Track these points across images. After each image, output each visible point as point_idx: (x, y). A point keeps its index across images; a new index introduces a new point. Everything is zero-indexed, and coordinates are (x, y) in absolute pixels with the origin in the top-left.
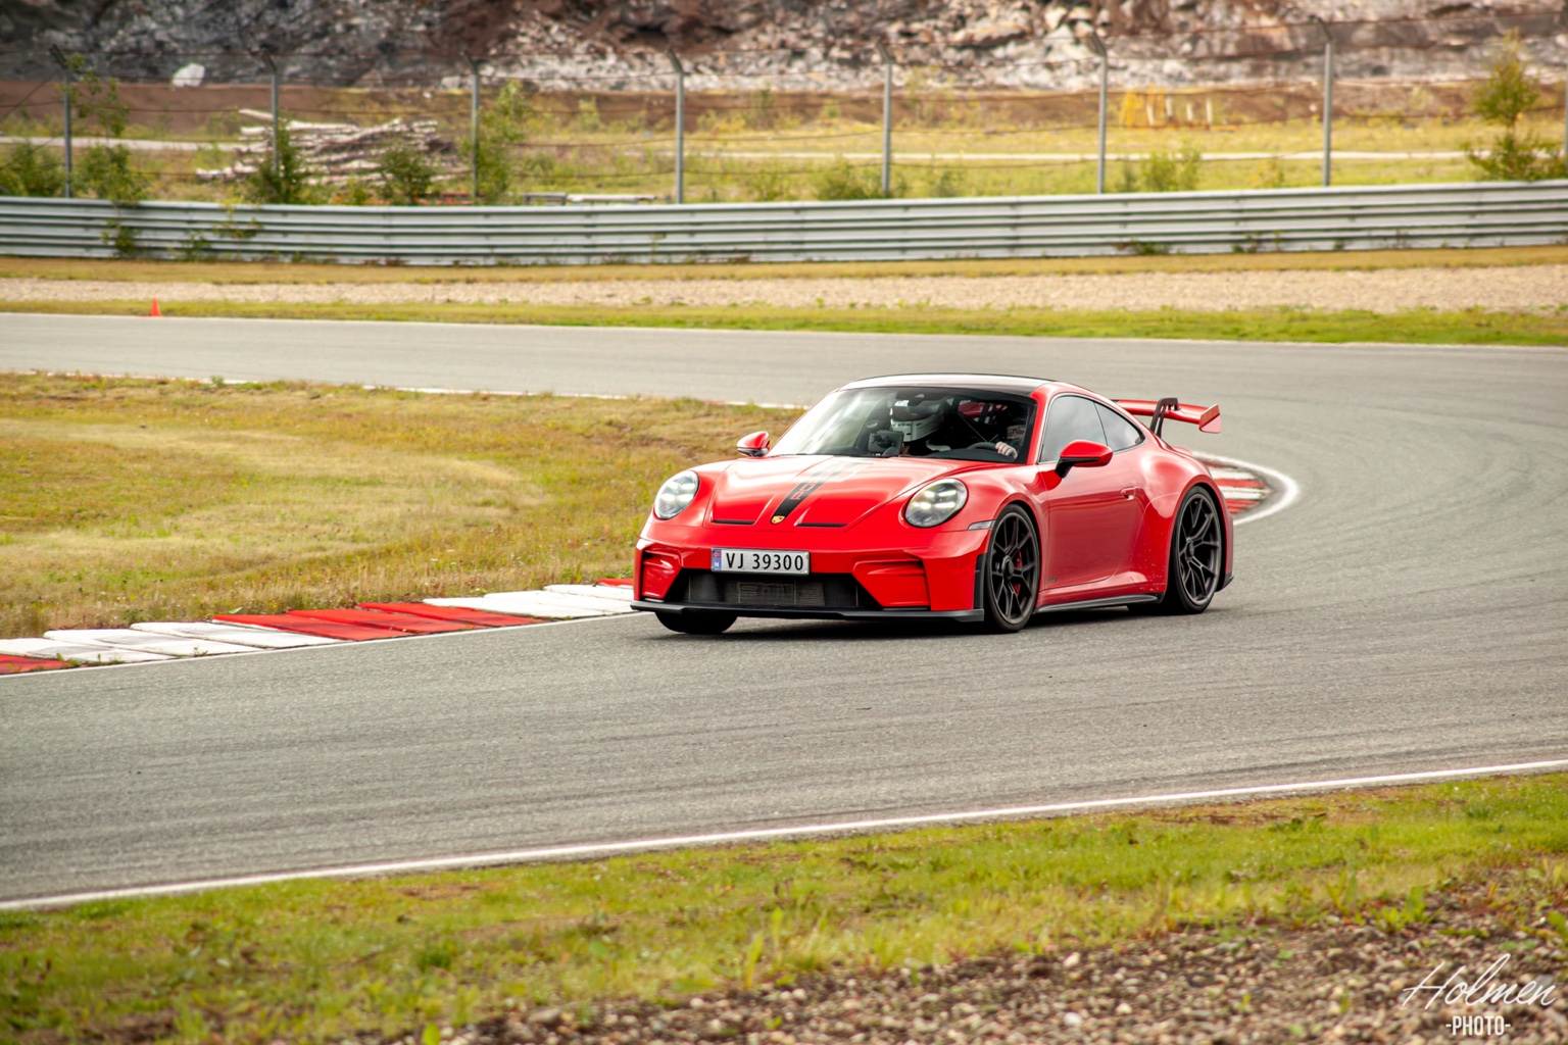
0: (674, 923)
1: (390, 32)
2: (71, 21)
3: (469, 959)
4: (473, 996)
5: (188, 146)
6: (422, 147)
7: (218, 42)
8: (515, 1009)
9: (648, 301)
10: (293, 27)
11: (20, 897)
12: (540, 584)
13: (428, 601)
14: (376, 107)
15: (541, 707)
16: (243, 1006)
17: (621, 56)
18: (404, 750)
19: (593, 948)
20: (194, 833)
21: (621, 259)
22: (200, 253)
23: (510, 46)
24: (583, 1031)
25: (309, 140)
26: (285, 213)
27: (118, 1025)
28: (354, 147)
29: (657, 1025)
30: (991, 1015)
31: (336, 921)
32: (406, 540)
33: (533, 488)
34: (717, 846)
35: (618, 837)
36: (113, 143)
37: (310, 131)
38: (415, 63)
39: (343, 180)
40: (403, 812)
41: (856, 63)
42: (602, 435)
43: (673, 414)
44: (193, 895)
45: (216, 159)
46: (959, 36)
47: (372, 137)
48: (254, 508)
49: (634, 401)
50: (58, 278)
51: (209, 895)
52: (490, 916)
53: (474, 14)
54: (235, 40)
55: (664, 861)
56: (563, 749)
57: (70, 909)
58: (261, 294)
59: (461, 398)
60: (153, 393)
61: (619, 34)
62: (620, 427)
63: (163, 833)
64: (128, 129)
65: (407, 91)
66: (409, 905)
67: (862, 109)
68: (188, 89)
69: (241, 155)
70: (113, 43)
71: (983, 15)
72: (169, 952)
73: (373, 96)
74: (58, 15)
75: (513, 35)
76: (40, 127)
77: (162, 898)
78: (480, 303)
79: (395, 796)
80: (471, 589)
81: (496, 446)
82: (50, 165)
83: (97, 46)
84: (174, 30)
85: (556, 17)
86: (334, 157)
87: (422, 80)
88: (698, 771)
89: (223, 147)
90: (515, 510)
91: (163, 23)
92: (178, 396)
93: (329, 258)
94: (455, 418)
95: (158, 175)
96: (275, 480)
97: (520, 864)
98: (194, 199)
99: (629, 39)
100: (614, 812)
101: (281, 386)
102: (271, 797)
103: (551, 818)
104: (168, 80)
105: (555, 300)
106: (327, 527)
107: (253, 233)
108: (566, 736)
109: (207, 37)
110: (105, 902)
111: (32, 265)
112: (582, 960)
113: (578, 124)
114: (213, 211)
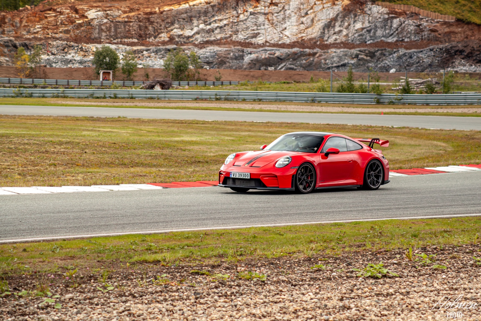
0: (462, 231)
1: (431, 62)
2: (373, 62)
3: (421, 236)
4: (421, 243)
5: (391, 84)
6: (434, 83)
7: (399, 65)
8: (429, 245)
9: (476, 112)
10: (413, 62)
11: (342, 220)
12: (447, 165)
13: (425, 168)
14: (427, 76)
15: (444, 189)
16: (378, 242)
17: (475, 66)
18: (416, 196)
19: (446, 235)
20: (375, 210)
21: (471, 104)
22: (392, 103)
23: (454, 64)
24: (442, 250)
25: (413, 82)
26: (407, 96)
27: (356, 244)
28: (421, 83)
29: (455, 250)
31: (398, 227)
32: (424, 157)
33: (450, 147)
34: (474, 216)
35: (455, 214)
36: (377, 83)
38: (435, 68)
39: (418, 90)
40: (414, 208)
42: (464, 137)
43: (479, 133)
44: (373, 221)
45: (396, 86)
47: (425, 81)
48: (396, 150)
49: (471, 131)
50: (366, 108)
51: (376, 221)
52: (427, 228)
53: (447, 59)
54: (402, 64)
55: (463, 219)
56: (447, 197)
57: (351, 223)
58: (402, 111)
59: (438, 130)
60: (380, 129)
61: (475, 62)
62: (468, 136)
64: (380, 81)
65: (433, 73)
66: (412, 225)
68: (393, 73)
69: (400, 85)
70: (380, 65)
72: (367, 231)
73: (427, 74)
74: (371, 61)
75: (454, 62)
76: (365, 81)
77: (367, 222)
78: (443, 112)
79: (413, 204)
80: (433, 166)
81: (444, 139)
82: (366, 87)
83: (377, 66)
84: (391, 63)
85: (463, 59)
86: (417, 85)
87: (436, 71)
88: (473, 202)
89: (397, 84)
90: (446, 151)
91: (389, 62)
92: (385, 129)
93: (415, 104)
94: (436, 134)
95: (385, 89)
96: (401, 145)
97: (435, 218)
98: (391, 93)
99: (477, 63)
100: (455, 209)
101: (404, 128)
102: (390, 204)
103: (442, 210)
104: (389, 72)
105: (458, 112)
106: (409, 154)
107: (401, 99)
108: (448, 194)
109: (397, 64)
110: (357, 222)
111: (361, 105)
112: (443, 237)
113: (465, 79)
114: (394, 95)
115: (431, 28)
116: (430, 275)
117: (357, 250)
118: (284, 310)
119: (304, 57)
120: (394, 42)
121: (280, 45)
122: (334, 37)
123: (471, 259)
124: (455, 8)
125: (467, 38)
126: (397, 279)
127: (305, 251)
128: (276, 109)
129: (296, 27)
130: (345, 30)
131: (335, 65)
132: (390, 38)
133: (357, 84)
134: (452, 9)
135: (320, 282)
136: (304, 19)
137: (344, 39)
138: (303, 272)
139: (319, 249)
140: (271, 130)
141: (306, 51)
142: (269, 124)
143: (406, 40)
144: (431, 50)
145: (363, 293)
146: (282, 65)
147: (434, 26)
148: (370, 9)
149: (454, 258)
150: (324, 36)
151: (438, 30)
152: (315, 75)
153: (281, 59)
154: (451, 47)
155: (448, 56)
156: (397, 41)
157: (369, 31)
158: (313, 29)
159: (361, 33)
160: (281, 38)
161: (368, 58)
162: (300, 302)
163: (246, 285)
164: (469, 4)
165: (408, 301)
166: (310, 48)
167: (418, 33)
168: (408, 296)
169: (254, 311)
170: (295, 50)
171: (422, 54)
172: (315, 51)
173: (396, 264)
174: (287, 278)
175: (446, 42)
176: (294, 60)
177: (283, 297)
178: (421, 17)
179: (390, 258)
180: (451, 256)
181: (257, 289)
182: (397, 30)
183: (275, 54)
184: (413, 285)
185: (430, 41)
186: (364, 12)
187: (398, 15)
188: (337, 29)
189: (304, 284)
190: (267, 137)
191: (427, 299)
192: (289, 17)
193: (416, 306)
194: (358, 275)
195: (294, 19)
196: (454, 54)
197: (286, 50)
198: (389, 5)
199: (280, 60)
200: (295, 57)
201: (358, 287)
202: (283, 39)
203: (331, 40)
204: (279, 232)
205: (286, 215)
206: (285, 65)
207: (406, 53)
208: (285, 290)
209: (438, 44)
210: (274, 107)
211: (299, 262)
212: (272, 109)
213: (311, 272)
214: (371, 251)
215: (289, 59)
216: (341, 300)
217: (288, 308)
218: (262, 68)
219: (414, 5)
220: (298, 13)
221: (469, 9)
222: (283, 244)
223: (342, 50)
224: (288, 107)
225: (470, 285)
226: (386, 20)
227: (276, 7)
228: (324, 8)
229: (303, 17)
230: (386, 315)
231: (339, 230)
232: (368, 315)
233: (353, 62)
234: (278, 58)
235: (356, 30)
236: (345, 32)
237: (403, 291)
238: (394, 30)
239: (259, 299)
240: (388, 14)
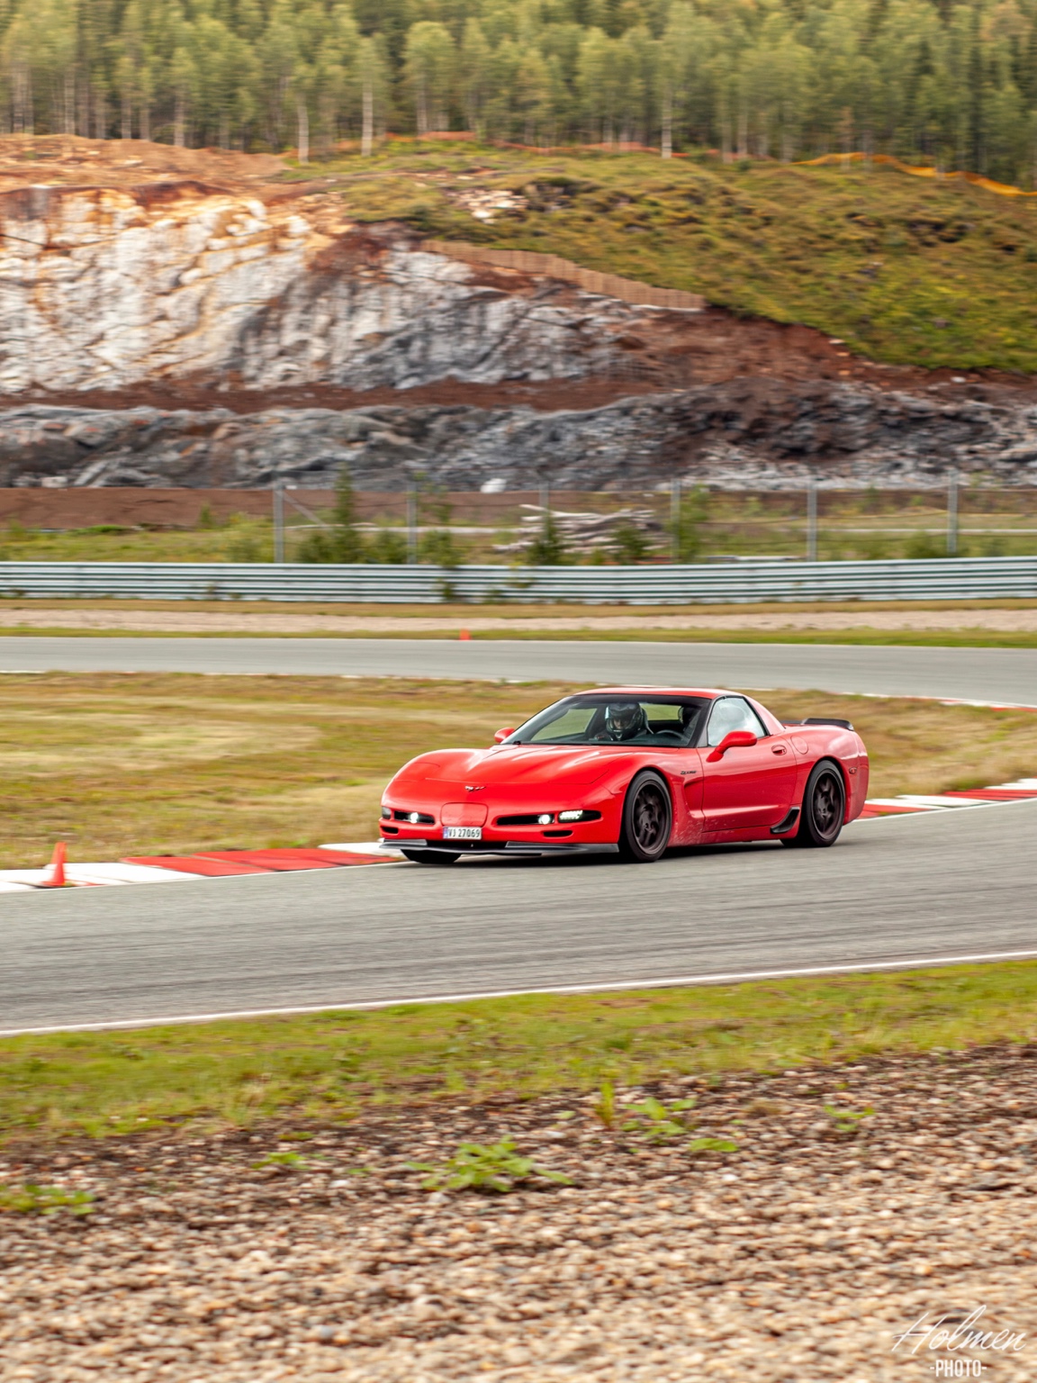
0: (780, 1023)
1: (625, 455)
2: (421, 454)
3: (640, 1043)
4: (641, 1068)
5: (490, 530)
6: (642, 527)
7: (514, 465)
8: (668, 1076)
9: (791, 626)
10: (562, 453)
14: (615, 502)
16: (488, 1071)
17: (778, 469)
18: (608, 914)
19: (725, 1038)
20: (466, 964)
21: (773, 600)
22: (497, 599)
23: (704, 463)
24: (714, 1090)
25: (569, 524)
26: (550, 572)
27: (407, 1081)
28: (598, 528)
29: (762, 1087)
30: (991, 1082)
36: (441, 529)
37: (570, 518)
38: (641, 474)
39: (588, 550)
41: (936, 471)
43: (804, 701)
45: (509, 538)
46: (1005, 454)
47: (610, 521)
50: (405, 616)
51: (474, 1003)
52: (657, 1018)
53: (681, 442)
54: (524, 462)
56: (713, 914)
57: (383, 1009)
58: (533, 625)
60: (462, 689)
61: (777, 454)
63: (450, 965)
64: (452, 521)
65: (634, 493)
66: (604, 1011)
67: (937, 500)
68: (493, 494)
69: (524, 535)
70: (447, 467)
71: (1022, 440)
72: (444, 1036)
73: (614, 496)
74: (414, 450)
75: (703, 456)
76: (396, 521)
77: (443, 1004)
78: (678, 629)
79: (600, 943)
82: (403, 543)
83: (437, 468)
84: (485, 457)
85: (735, 443)
86: (584, 535)
87: (646, 486)
88: (807, 928)
89: (512, 530)
91: (479, 454)
92: (479, 691)
95: (470, 549)
98: (493, 563)
99: (784, 457)
101: (544, 684)
104: (478, 490)
105: (729, 626)
107: (530, 585)
109: (507, 461)
111: (387, 608)
112: (716, 1046)
113: (746, 513)
114: (503, 573)
115: (619, 336)
116: (681, 1174)
117: (417, 1099)
118: (170, 1313)
119: (172, 437)
120: (491, 382)
121: (85, 395)
122: (280, 367)
123: (817, 1117)
124: (700, 264)
125: (744, 369)
126: (566, 1193)
127: (227, 1111)
128: (78, 625)
129: (140, 333)
130: (318, 342)
131: (285, 467)
132: (480, 369)
133: (370, 531)
134: (690, 270)
135: (287, 1215)
136: (167, 303)
137: (315, 374)
138: (227, 1183)
139: (277, 1100)
140: (64, 699)
141: (179, 419)
142: (54, 681)
143: (537, 376)
144: (626, 412)
145: (449, 1245)
146: (95, 468)
147: (634, 328)
148: (404, 268)
149: (758, 1113)
150: (243, 363)
151: (646, 340)
152: (216, 503)
153: (89, 447)
154: (694, 402)
155: (681, 433)
156: (506, 380)
157: (404, 345)
158: (202, 338)
159: (375, 351)
160: (87, 372)
161: (405, 441)
162: (225, 1283)
163: (20, 1232)
164: (748, 254)
165: (612, 1264)
166: (196, 409)
167: (577, 353)
168: (610, 1248)
169: (56, 1320)
170: (143, 412)
171: (595, 427)
172: (213, 415)
173: (556, 1141)
174: (170, 1204)
175: (674, 384)
176: (138, 448)
177: (158, 1268)
178: (584, 295)
179: (536, 1124)
180: (747, 1108)
181: (63, 1243)
182: (503, 340)
183: (65, 427)
184: (625, 1210)
185: (618, 381)
186: (383, 279)
187: (506, 287)
188: (290, 337)
189: (233, 1223)
190: (49, 724)
191: (677, 1257)
192: (115, 296)
193: (641, 1281)
194: (427, 1185)
195: (132, 301)
196: (702, 427)
197: (107, 417)
198: (474, 254)
199: (84, 452)
200: (139, 440)
201: (430, 1224)
202: (95, 375)
203: (270, 377)
204: (122, 1048)
205: (147, 989)
206: (104, 471)
207: (538, 422)
208: (165, 1243)
209: (645, 391)
210: (69, 618)
211: (207, 1148)
212: (65, 625)
213: (256, 1181)
214: (463, 1103)
215: (116, 448)
216: (373, 1271)
217: (179, 1306)
218: (23, 481)
219: (560, 255)
220: (146, 279)
221: (747, 270)
222: (142, 1090)
223: (310, 411)
224: (125, 616)
225: (822, 1203)
226: (462, 306)
227: (63, 260)
228: (239, 262)
229: (166, 294)
230: (536, 1316)
231: (344, 1037)
232: (472, 1317)
233: (348, 455)
234: (80, 443)
235: (359, 341)
236: (317, 350)
237: (592, 1231)
238: (495, 341)
239: (71, 1278)
240: (470, 283)
